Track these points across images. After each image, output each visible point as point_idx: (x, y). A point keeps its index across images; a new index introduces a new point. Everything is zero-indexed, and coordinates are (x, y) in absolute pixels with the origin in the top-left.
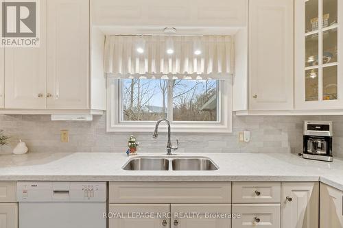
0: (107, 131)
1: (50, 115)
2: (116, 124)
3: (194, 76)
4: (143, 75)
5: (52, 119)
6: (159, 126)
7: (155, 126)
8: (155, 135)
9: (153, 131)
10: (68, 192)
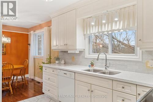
0: (85, 57)
1: (68, 51)
2: (88, 54)
3: (119, 30)
4: (97, 33)
5: (68, 52)
6: (100, 56)
7: (97, 56)
8: (98, 59)
9: (97, 58)
10: (66, 74)
